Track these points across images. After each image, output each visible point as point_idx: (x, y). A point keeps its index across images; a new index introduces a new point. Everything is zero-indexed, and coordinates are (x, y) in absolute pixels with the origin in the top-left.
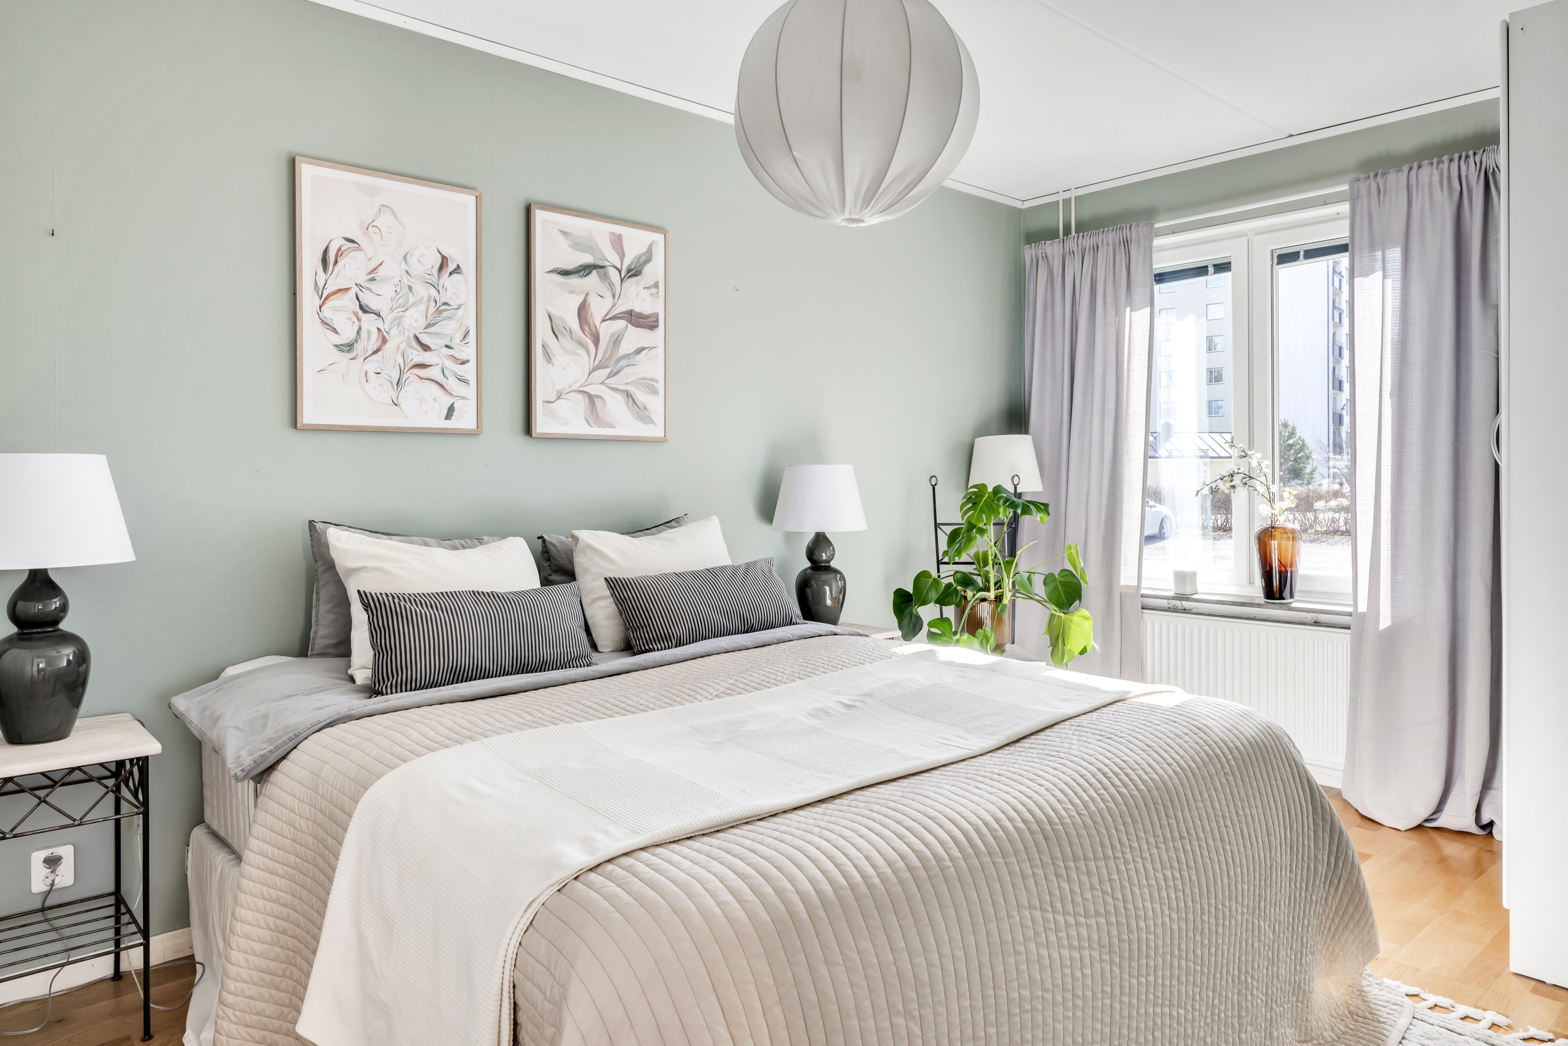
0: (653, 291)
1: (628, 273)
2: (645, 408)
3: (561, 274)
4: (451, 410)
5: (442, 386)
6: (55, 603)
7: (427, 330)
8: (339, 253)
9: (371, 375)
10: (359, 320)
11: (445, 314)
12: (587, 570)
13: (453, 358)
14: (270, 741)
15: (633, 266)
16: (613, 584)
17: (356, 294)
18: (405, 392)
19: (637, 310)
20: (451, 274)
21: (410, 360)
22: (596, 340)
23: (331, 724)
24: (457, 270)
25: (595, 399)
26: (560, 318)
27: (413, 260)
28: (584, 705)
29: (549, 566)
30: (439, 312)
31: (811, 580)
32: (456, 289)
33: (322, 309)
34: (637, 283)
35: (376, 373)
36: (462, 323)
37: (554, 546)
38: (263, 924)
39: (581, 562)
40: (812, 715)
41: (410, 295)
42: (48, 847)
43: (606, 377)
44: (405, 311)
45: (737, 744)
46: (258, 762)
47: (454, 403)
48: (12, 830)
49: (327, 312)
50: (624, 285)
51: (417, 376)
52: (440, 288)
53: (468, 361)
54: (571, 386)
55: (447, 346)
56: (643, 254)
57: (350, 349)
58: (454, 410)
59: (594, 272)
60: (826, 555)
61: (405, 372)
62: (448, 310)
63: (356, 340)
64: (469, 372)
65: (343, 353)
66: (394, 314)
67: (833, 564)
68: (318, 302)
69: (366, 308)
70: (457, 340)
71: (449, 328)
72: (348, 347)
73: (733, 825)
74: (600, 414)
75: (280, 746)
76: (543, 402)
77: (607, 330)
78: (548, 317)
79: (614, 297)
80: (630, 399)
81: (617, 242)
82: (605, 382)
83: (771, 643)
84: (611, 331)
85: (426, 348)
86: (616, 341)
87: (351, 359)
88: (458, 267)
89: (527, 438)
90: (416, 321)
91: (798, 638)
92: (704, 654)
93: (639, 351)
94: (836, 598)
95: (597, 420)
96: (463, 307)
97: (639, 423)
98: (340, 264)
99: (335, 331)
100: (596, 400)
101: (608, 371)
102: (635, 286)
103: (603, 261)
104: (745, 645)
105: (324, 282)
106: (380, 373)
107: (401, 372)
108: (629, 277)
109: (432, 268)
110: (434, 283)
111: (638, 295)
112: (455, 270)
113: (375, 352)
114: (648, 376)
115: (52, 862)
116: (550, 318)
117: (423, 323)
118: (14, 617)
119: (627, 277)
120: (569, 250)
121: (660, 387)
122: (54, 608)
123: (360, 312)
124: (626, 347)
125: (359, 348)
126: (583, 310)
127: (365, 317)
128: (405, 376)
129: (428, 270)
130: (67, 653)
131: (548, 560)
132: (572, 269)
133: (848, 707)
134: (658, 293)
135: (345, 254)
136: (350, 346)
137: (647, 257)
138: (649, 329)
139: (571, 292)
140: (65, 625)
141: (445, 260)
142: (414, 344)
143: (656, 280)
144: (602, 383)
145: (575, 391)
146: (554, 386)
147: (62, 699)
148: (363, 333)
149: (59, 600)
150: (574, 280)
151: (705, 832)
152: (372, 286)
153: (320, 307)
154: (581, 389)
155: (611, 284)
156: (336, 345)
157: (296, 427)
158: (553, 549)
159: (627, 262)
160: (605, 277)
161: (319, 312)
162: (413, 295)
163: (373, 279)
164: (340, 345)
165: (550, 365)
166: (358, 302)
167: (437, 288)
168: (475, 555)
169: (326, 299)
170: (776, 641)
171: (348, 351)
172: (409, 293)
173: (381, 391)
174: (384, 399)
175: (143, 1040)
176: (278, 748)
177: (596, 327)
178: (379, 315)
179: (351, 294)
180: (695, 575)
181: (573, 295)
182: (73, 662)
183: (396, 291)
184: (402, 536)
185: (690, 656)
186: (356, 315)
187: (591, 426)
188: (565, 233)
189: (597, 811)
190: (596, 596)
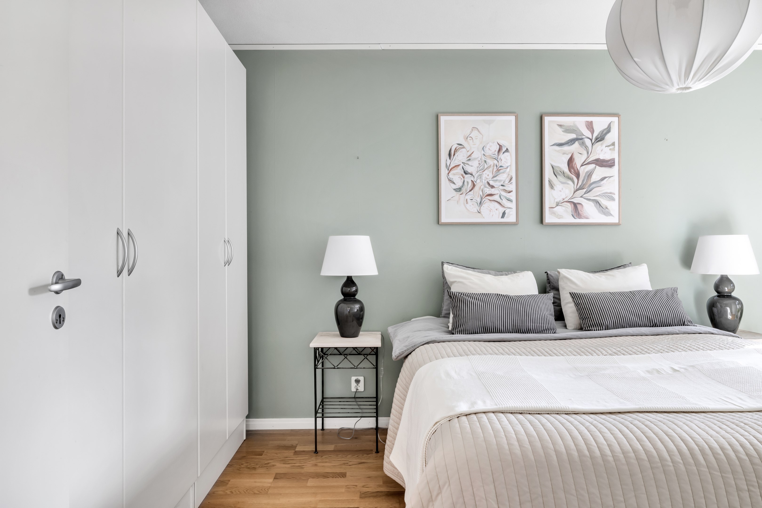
0: (612, 147)
1: (596, 140)
2: (607, 208)
3: (558, 146)
4: (504, 214)
5: (499, 203)
6: (354, 289)
7: (493, 179)
8: (456, 150)
9: (469, 201)
10: (464, 177)
11: (501, 171)
12: (564, 289)
13: (505, 191)
14: (406, 346)
15: (599, 136)
16: (573, 295)
17: (462, 167)
18: (483, 207)
19: (601, 158)
20: (504, 153)
21: (485, 193)
22: (578, 175)
23: (428, 343)
24: (507, 150)
25: (577, 205)
26: (558, 167)
27: (486, 149)
28: (531, 350)
29: (549, 286)
30: (498, 170)
31: (716, 303)
32: (506, 159)
33: (449, 175)
34: (602, 144)
35: (471, 200)
36: (509, 174)
37: (552, 277)
38: (398, 417)
39: (562, 284)
40: (648, 372)
41: (485, 164)
42: (357, 376)
43: (583, 194)
44: (483, 172)
45: (590, 378)
46: (401, 354)
47: (505, 210)
48: (337, 366)
49: (451, 176)
50: (594, 146)
51: (489, 199)
52: (499, 160)
53: (512, 191)
54: (564, 199)
55: (502, 185)
56: (605, 129)
57: (460, 190)
58: (505, 214)
59: (577, 143)
60: (728, 289)
61: (483, 198)
62: (502, 169)
63: (462, 186)
64: (513, 196)
65: (457, 192)
66: (478, 173)
67: (733, 294)
68: (447, 172)
69: (466, 172)
70: (507, 182)
71: (503, 177)
72: (459, 190)
73: (549, 412)
74: (580, 212)
75: (409, 349)
76: (549, 208)
77: (583, 171)
78: (551, 167)
79: (588, 153)
80: (598, 204)
81: (590, 126)
82: (583, 196)
83: (663, 334)
84: (586, 171)
85: (492, 187)
86: (590, 175)
87: (460, 194)
88: (507, 149)
89: (542, 225)
90: (488, 176)
91: (683, 333)
92: (617, 335)
93: (603, 179)
94: (734, 315)
95: (578, 215)
96: (509, 167)
97: (603, 216)
98: (456, 155)
99: (454, 183)
100: (579, 206)
101: (585, 190)
102: (600, 146)
103: (582, 136)
104: (644, 333)
105: (450, 163)
106: (472, 200)
107: (482, 199)
108: (597, 142)
109: (495, 151)
110: (496, 158)
111: (602, 150)
112: (505, 151)
113: (470, 190)
114: (609, 191)
115: (357, 381)
116: (553, 167)
117: (491, 176)
118: (343, 293)
119: (595, 142)
120: (563, 133)
121: (616, 197)
122: (353, 290)
123: (464, 174)
124: (595, 177)
125: (464, 190)
126: (571, 161)
127: (466, 176)
128: (483, 200)
129: (493, 152)
130: (357, 307)
131: (549, 283)
132: (564, 142)
133: (675, 370)
134: (615, 148)
135: (458, 151)
136: (460, 189)
137: (608, 130)
138: (609, 167)
139: (564, 154)
140: (357, 297)
141: (501, 147)
142: (487, 186)
143: (613, 141)
144: (581, 197)
145: (566, 202)
146: (555, 200)
147: (355, 322)
148: (466, 183)
149: (355, 288)
150: (566, 148)
151: (530, 412)
152: (469, 163)
153: (448, 174)
154: (569, 200)
155: (586, 147)
156: (454, 189)
157: (438, 223)
158: (552, 278)
159: (595, 135)
160: (583, 144)
161: (447, 176)
162: (487, 164)
163: (469, 160)
164: (456, 189)
165: (553, 190)
166: (463, 170)
167: (497, 159)
168: (504, 278)
169: (451, 170)
170: (667, 333)
171: (459, 191)
172: (485, 163)
173: (473, 207)
174: (474, 210)
175: (376, 453)
176: (408, 349)
177: (577, 169)
178: (472, 175)
179: (461, 167)
180: (622, 294)
181: (565, 155)
182: (358, 311)
183: (479, 164)
184: (480, 269)
185: (608, 335)
186: (462, 175)
187: (575, 218)
188: (560, 126)
189: (489, 393)
190: (567, 301)
